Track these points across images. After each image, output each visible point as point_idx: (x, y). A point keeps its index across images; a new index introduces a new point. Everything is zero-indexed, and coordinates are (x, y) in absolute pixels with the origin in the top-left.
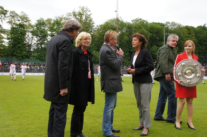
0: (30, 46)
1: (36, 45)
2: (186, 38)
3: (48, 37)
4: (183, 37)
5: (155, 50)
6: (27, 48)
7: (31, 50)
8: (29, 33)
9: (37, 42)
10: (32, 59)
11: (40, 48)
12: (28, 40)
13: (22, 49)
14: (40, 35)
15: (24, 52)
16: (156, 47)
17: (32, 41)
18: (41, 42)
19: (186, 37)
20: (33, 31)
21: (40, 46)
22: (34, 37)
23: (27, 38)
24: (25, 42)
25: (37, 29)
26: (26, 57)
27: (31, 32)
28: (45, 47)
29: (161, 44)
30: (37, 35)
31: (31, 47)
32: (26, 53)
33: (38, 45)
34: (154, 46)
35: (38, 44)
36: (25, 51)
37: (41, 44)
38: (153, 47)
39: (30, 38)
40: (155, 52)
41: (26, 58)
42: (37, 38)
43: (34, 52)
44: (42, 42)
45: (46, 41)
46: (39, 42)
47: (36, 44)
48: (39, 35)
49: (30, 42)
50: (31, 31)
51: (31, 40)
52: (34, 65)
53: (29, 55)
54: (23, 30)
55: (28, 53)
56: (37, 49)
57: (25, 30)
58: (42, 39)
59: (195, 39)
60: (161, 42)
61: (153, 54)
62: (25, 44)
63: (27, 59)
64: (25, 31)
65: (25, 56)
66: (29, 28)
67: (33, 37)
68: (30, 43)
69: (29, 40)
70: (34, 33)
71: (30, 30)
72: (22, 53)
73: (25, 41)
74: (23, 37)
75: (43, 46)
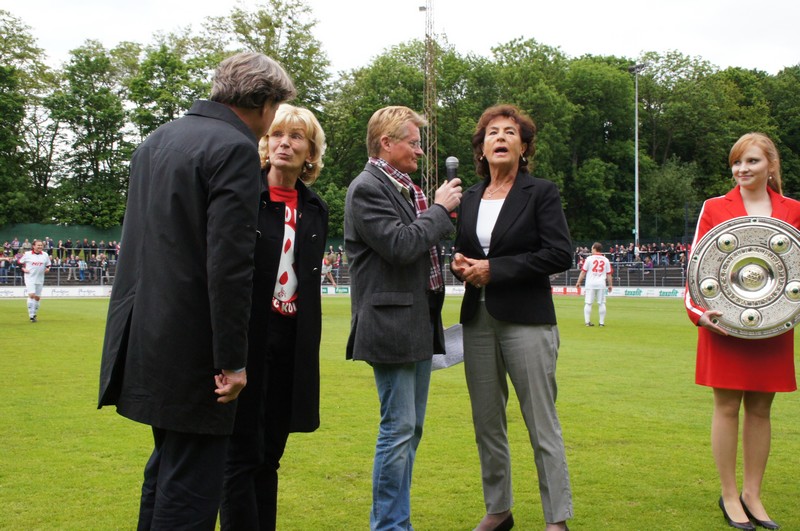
0: (43, 166)
1: (70, 164)
2: (731, 122)
3: (122, 125)
4: (719, 120)
5: (595, 179)
6: (32, 174)
7: (50, 185)
8: (36, 109)
9: (75, 147)
10: (54, 223)
11: (91, 173)
12: (35, 141)
13: (10, 180)
14: (89, 117)
15: (19, 194)
16: (602, 163)
17: (52, 146)
18: (93, 146)
19: (732, 118)
20: (55, 101)
21: (88, 169)
22: (61, 125)
23: (27, 129)
24: (20, 149)
25: (76, 92)
26: (27, 215)
27: (48, 104)
28: (112, 172)
29: (621, 148)
30: (74, 119)
31: (51, 171)
32: (27, 200)
33: (80, 161)
34: (591, 161)
35: (80, 159)
36: (21, 189)
37: (95, 156)
38: (585, 167)
39: (44, 130)
40: (594, 185)
41: (26, 219)
42: (74, 129)
43: (65, 194)
44: (98, 145)
45: (115, 146)
46: (86, 150)
47: (69, 156)
48: (84, 117)
49: (41, 149)
50: (45, 99)
51: (49, 140)
52: (62, 250)
53: (39, 207)
54: (7, 96)
55: (36, 199)
56: (74, 178)
57: (21, 96)
58: (97, 133)
59: (770, 124)
60: (621, 143)
61: (588, 195)
62: (22, 158)
63: (34, 226)
64: (18, 101)
65: (20, 209)
66: (39, 87)
67: (57, 127)
68: (43, 155)
69: (40, 139)
70: (60, 109)
71: (42, 95)
72: (9, 198)
73: (23, 145)
74: (12, 128)
75: (103, 166)
